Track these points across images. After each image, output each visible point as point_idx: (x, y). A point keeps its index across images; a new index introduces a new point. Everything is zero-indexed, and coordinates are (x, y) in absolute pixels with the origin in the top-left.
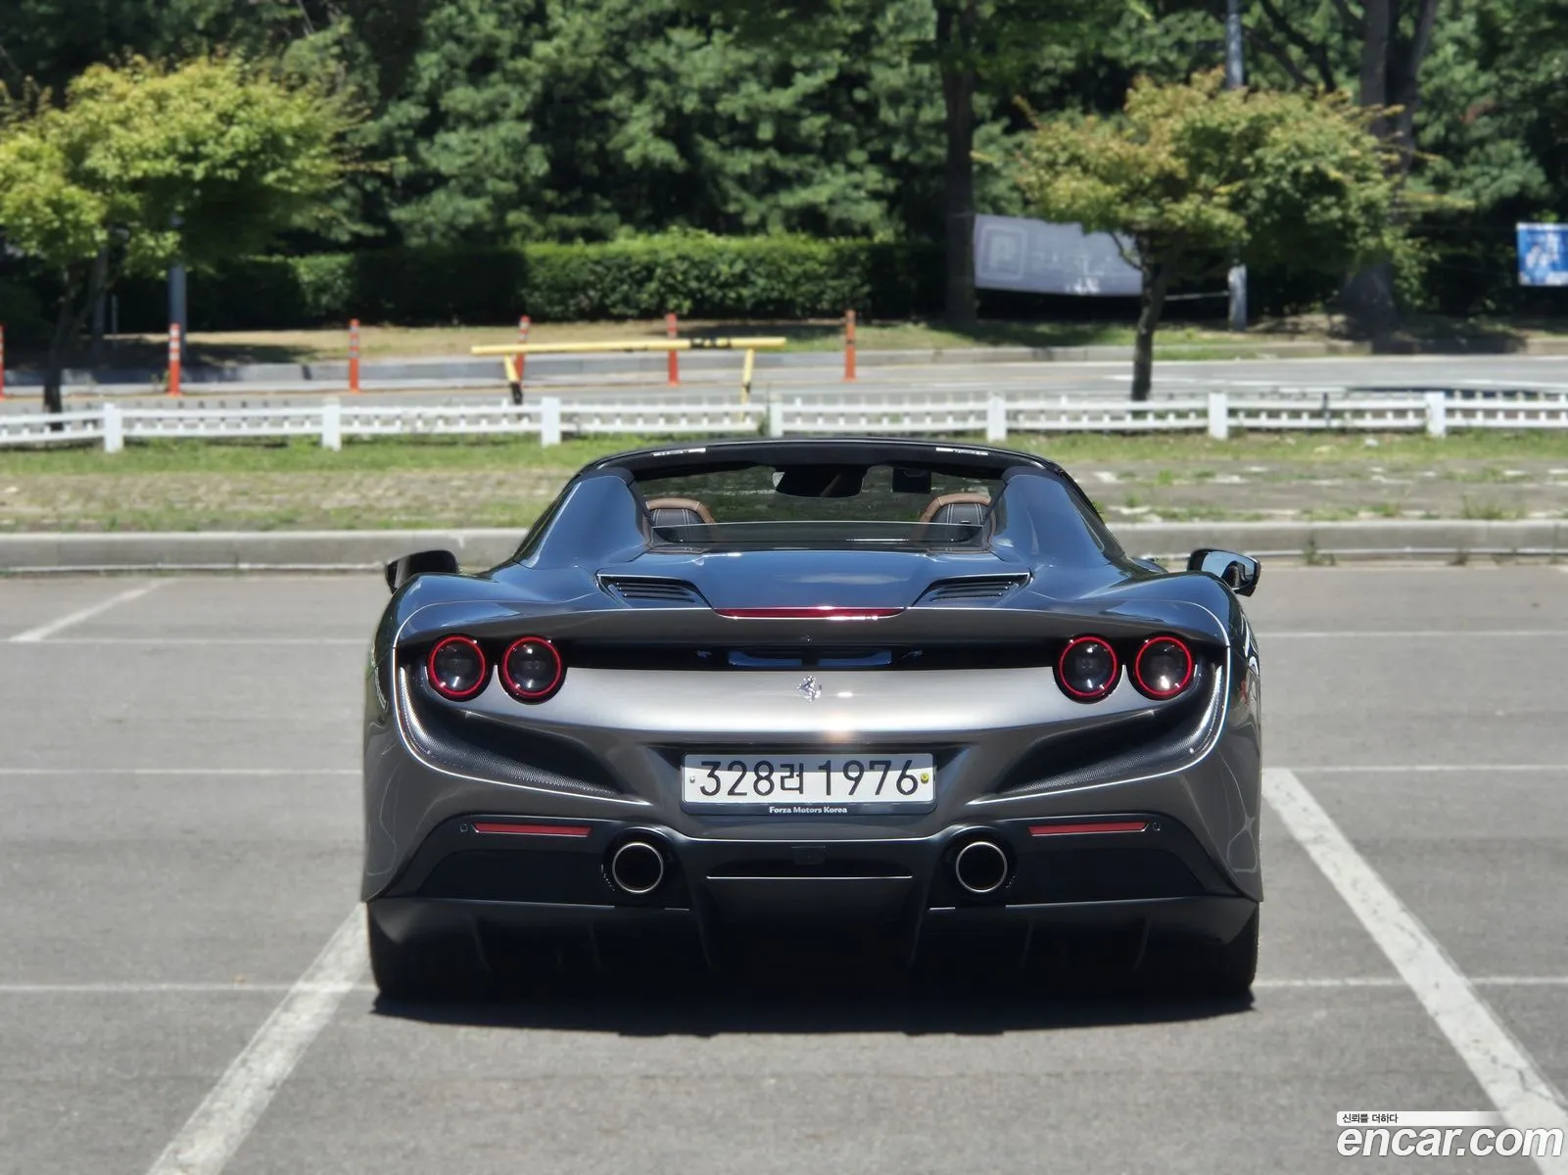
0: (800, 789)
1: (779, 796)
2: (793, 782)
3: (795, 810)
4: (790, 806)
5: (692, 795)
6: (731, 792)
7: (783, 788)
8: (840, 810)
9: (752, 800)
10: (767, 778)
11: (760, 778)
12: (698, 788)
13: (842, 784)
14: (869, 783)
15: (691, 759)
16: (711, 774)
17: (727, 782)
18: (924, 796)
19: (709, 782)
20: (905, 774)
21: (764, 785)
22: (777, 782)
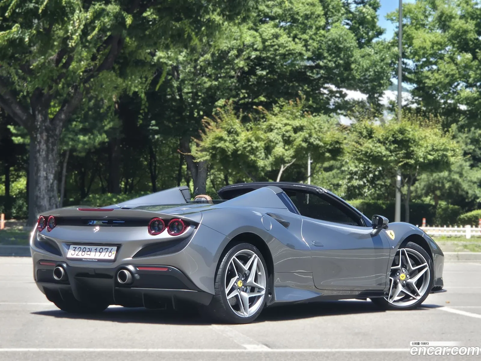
0: (90, 255)
1: (86, 256)
2: (89, 253)
3: (88, 260)
5: (69, 255)
6: (77, 255)
8: (96, 260)
9: (80, 256)
10: (84, 252)
11: (83, 251)
12: (71, 253)
13: (98, 254)
14: (103, 254)
15: (72, 246)
16: (74, 250)
17: (77, 252)
18: (113, 257)
19: (73, 252)
20: (110, 252)
21: (83, 253)
22: (86, 253)
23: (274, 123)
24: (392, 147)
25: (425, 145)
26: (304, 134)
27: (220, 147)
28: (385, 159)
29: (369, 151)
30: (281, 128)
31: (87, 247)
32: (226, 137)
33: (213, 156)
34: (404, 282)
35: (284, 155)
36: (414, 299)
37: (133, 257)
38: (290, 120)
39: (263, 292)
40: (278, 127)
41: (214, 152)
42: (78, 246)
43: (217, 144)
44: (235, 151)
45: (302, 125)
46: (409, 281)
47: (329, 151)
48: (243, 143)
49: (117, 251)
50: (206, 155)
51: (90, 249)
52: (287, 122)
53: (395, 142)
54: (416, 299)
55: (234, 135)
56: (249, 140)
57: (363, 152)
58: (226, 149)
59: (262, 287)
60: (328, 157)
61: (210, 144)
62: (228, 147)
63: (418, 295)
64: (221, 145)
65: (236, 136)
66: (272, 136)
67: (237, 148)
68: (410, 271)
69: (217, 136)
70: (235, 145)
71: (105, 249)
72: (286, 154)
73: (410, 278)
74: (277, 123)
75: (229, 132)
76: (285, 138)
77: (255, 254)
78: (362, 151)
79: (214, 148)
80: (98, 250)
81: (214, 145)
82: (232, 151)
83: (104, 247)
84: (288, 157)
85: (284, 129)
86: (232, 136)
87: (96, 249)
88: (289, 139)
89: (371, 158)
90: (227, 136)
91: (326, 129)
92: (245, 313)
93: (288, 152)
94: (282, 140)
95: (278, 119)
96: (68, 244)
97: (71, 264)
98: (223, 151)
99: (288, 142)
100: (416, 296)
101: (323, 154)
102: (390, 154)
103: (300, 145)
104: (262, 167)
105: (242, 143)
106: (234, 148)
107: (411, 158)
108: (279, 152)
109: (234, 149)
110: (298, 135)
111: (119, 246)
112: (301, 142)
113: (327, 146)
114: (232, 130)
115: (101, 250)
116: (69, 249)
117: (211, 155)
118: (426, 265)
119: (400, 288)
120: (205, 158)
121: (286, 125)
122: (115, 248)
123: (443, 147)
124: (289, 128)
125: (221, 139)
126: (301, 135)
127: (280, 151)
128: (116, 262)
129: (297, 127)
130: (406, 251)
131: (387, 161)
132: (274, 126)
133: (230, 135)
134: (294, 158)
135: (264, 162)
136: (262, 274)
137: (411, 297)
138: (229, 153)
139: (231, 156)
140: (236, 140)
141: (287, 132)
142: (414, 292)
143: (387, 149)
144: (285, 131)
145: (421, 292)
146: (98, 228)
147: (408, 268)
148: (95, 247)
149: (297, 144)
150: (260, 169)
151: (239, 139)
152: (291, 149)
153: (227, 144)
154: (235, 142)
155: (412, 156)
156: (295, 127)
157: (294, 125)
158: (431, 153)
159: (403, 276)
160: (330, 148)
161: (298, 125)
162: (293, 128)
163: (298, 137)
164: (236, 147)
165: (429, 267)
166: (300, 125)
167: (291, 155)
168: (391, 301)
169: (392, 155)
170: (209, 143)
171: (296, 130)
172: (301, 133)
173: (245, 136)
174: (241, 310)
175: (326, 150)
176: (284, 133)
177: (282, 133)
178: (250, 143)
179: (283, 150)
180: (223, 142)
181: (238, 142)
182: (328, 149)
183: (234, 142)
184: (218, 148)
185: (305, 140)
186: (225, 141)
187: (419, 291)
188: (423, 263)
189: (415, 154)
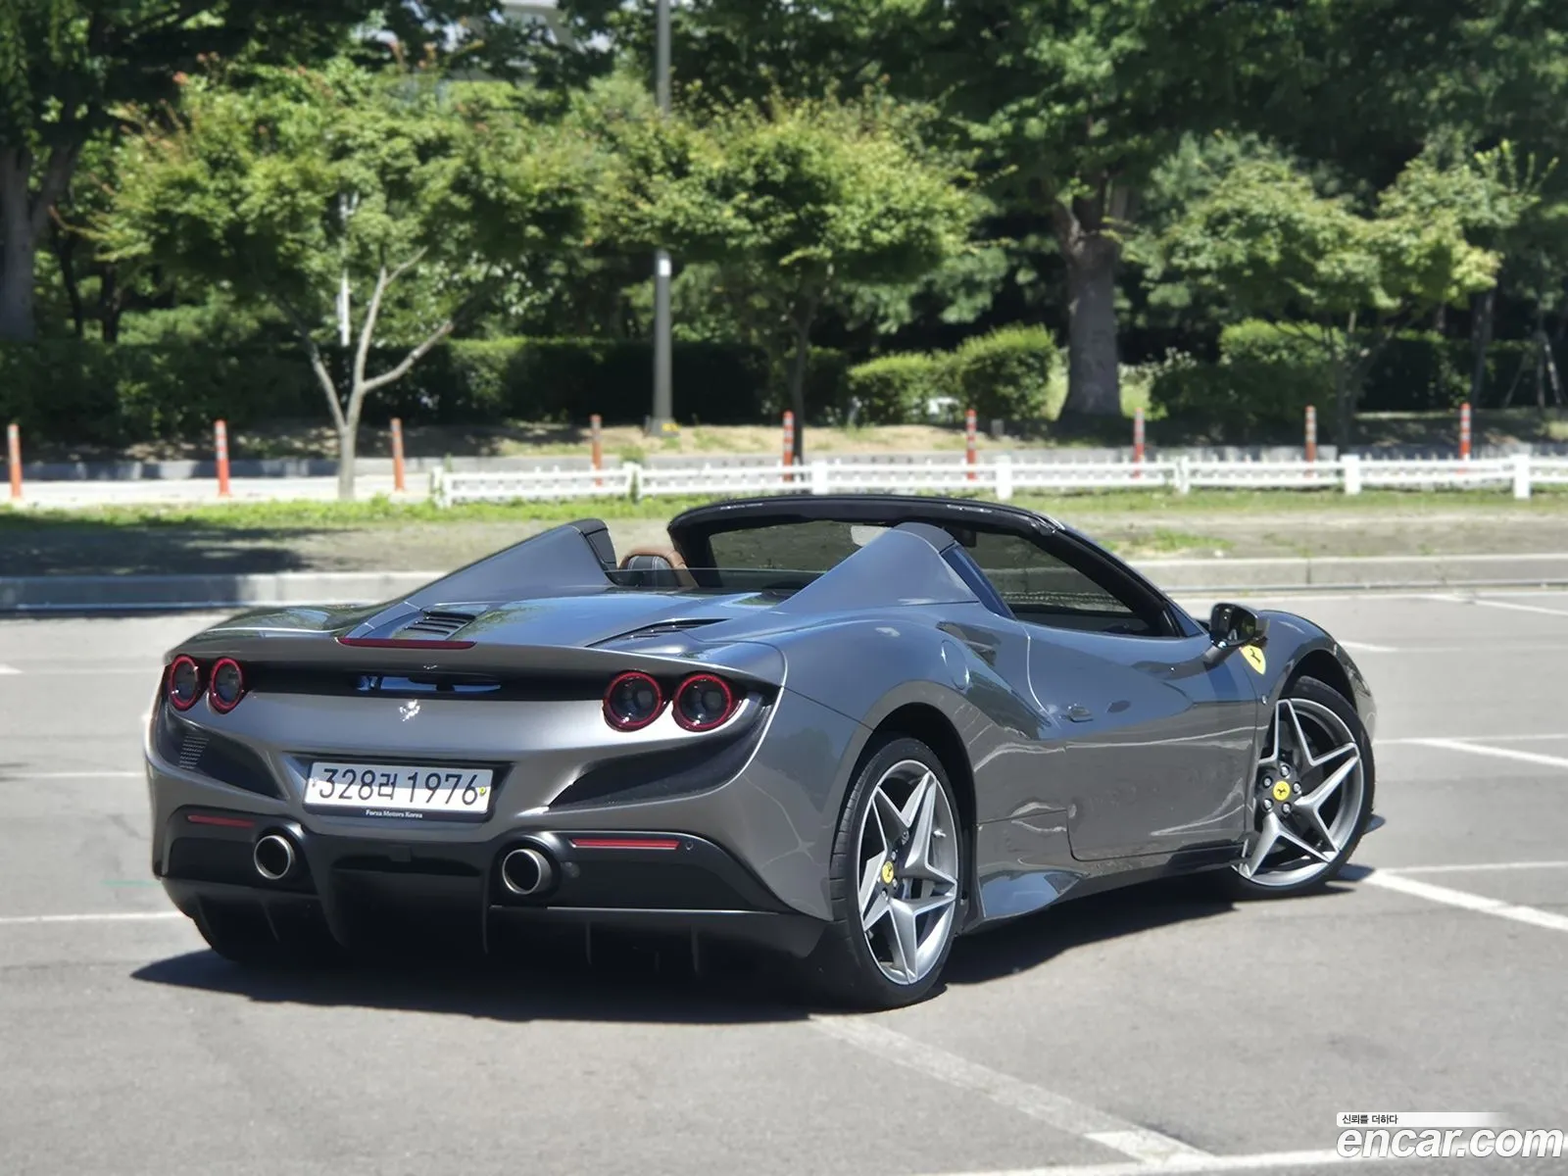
0: (391, 796)
1: (376, 801)
2: (386, 790)
3: (385, 814)
4: (381, 810)
5: (312, 797)
6: (341, 796)
7: (380, 795)
8: (417, 815)
9: (355, 802)
10: (370, 785)
11: (364, 784)
12: (318, 791)
13: (422, 793)
14: (442, 794)
15: (318, 767)
16: (330, 780)
17: (340, 788)
18: (481, 805)
19: (327, 787)
20: (469, 787)
21: (366, 791)
22: (376, 789)
23: (353, 130)
24: (757, 205)
25: (862, 198)
26: (453, 164)
27: (187, 215)
28: (733, 242)
29: (681, 220)
30: (378, 143)
31: (378, 769)
32: (202, 179)
33: (162, 244)
34: (1286, 808)
35: (387, 234)
36: (1315, 860)
37: (553, 805)
38: (404, 120)
39: (951, 895)
40: (368, 140)
41: (165, 231)
42: (342, 767)
43: (178, 204)
44: (235, 228)
45: (444, 133)
46: (1301, 802)
47: (537, 219)
48: (263, 202)
49: (496, 784)
50: (139, 240)
51: (388, 776)
52: (396, 124)
53: (761, 188)
54: (1323, 861)
55: (232, 172)
56: (280, 189)
57: (658, 223)
58: (208, 219)
59: (949, 878)
60: (534, 237)
61: (147, 204)
62: (211, 211)
63: (1327, 846)
64: (192, 206)
65: (236, 176)
66: (352, 169)
67: (242, 216)
68: (1305, 771)
69: (176, 178)
70: (234, 205)
71: (448, 776)
72: (394, 232)
73: (1304, 794)
74: (361, 127)
75: (215, 165)
76: (389, 178)
77: (930, 772)
78: (652, 218)
79: (164, 217)
80: (421, 779)
81: (161, 207)
82: (226, 227)
83: (443, 772)
84: (400, 240)
85: (384, 150)
86: (224, 178)
87: (414, 778)
88: (403, 179)
89: (686, 241)
90: (207, 174)
91: (519, 144)
92: (908, 971)
93: (400, 224)
94: (380, 186)
95: (367, 114)
96: (307, 760)
97: (319, 825)
98: (197, 226)
99: (399, 189)
100: (1321, 850)
101: (518, 228)
102: (749, 227)
103: (444, 201)
104: (319, 274)
105: (257, 199)
106: (232, 215)
107: (816, 242)
108: (374, 227)
109: (231, 220)
110: (433, 165)
111: (500, 770)
112: (448, 192)
113: (530, 200)
114: (225, 155)
115: (433, 781)
116: (308, 776)
117: (153, 239)
118: (1353, 749)
119: (1275, 828)
120: (134, 250)
121: (392, 134)
122: (487, 775)
123: (921, 204)
124: (401, 144)
125: (188, 186)
126: (443, 168)
127: (374, 222)
128: (492, 822)
129: (428, 142)
130: (1295, 707)
131: (739, 247)
132: (355, 137)
133: (218, 175)
134: (422, 245)
135: (324, 259)
136: (948, 834)
137: (1306, 853)
138: (218, 233)
139: (223, 242)
140: (239, 190)
141: (397, 156)
142: (1315, 837)
143: (740, 212)
144: (389, 155)
145: (1337, 837)
146: (413, 707)
147: (1296, 761)
148: (411, 770)
149: (434, 198)
150: (312, 280)
151: (247, 184)
152: (411, 214)
153: (211, 202)
154: (235, 196)
155: (819, 235)
156: (421, 142)
157: (416, 136)
158: (884, 222)
159: (1281, 789)
160: (540, 209)
161: (431, 134)
162: (415, 143)
163: (433, 177)
164: (238, 215)
165: (1362, 757)
166: (439, 133)
167: (412, 235)
168: (1247, 872)
169: (754, 231)
170: (144, 199)
171: (428, 150)
172: (443, 161)
173: (266, 176)
174: (897, 962)
175: (528, 215)
176: (389, 160)
177: (378, 162)
178: (287, 198)
179: (385, 218)
180: (195, 197)
181: (246, 196)
182: (533, 211)
183: (233, 196)
184: (181, 216)
185: (460, 185)
186: (204, 191)
187: (1329, 833)
188: (1342, 744)
189: (832, 226)
